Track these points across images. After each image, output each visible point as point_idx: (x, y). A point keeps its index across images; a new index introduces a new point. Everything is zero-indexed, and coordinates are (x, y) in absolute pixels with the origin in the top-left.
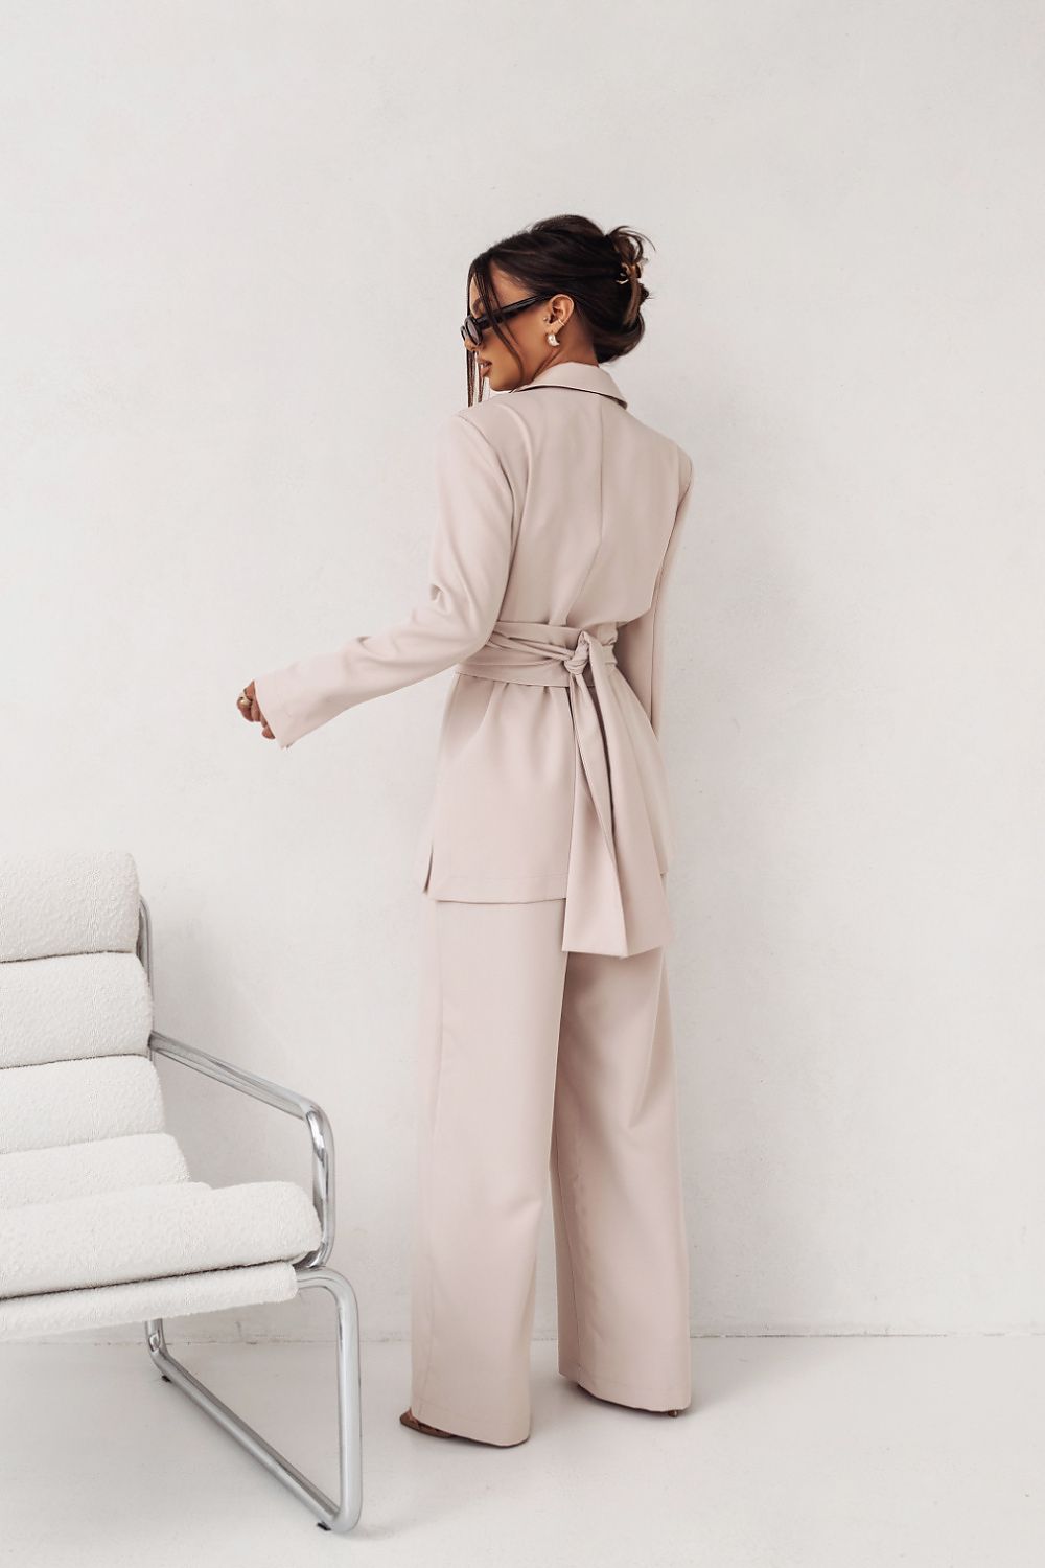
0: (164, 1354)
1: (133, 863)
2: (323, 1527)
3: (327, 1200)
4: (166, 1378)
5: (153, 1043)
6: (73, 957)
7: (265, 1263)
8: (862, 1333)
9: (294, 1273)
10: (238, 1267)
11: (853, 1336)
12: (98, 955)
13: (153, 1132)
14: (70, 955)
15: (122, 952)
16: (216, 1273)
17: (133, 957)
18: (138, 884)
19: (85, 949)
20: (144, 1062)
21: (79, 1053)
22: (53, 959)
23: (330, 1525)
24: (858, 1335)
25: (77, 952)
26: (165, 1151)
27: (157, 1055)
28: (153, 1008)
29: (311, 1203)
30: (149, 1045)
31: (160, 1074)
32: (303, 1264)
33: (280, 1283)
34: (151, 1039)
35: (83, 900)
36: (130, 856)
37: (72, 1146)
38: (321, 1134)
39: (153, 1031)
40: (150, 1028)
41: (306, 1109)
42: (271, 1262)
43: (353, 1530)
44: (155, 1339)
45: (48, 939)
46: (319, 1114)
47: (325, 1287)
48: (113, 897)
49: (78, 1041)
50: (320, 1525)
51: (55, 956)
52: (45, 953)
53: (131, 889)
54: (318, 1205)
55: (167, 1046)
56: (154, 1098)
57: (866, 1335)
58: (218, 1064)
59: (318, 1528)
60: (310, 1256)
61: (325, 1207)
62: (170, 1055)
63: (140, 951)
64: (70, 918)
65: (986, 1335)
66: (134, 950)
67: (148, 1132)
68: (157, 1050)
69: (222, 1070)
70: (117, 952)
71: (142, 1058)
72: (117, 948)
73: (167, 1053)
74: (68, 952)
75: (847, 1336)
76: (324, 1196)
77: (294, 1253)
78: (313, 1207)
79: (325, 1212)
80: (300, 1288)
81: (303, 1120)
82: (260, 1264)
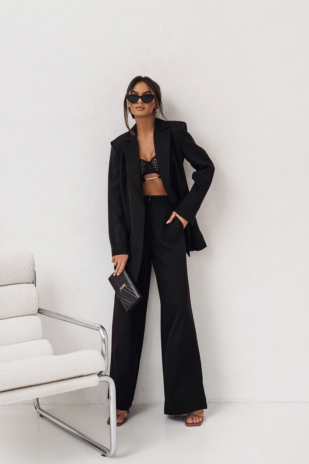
0: (40, 409)
2: (104, 456)
3: (106, 354)
4: (41, 416)
9: (98, 377)
10: (81, 376)
12: (23, 284)
19: (19, 282)
20: (37, 317)
21: (18, 315)
22: (9, 285)
25: (16, 283)
26: (46, 345)
27: (41, 315)
29: (101, 355)
30: (38, 312)
31: (41, 320)
32: (100, 374)
33: (94, 381)
34: (39, 310)
35: (19, 267)
37: (17, 344)
38: (104, 334)
40: (38, 307)
41: (97, 327)
42: (91, 374)
43: (114, 456)
44: (36, 404)
45: (8, 279)
46: (102, 328)
47: (107, 382)
48: (27, 266)
49: (17, 311)
50: (102, 455)
52: (7, 284)
53: (33, 263)
54: (103, 356)
55: (43, 311)
56: (41, 328)
60: (101, 372)
64: (15, 273)
66: (33, 283)
67: (39, 339)
68: (41, 313)
72: (28, 282)
73: (44, 314)
74: (14, 283)
76: (105, 353)
77: (97, 371)
80: (100, 382)
81: (97, 330)
82: (88, 375)
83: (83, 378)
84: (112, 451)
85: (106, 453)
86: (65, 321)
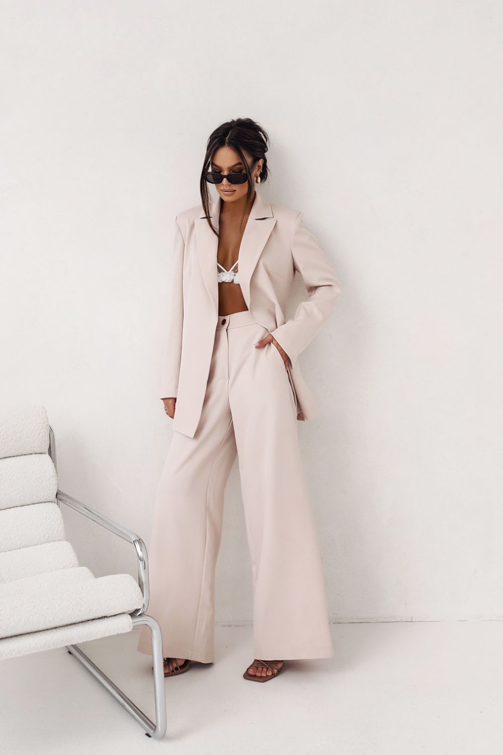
1: (46, 411)
2: (148, 735)
3: (145, 583)
4: (70, 653)
5: (58, 496)
6: (18, 457)
7: (117, 615)
8: (400, 621)
9: (131, 619)
10: (104, 617)
11: (395, 622)
12: (30, 455)
13: (60, 541)
14: (17, 456)
15: (42, 453)
16: (94, 621)
17: (47, 456)
18: (48, 421)
19: (24, 453)
20: (55, 505)
21: (23, 503)
23: (151, 735)
24: (398, 622)
26: (66, 550)
27: (60, 502)
28: (58, 480)
29: (138, 585)
30: (56, 497)
31: (62, 511)
32: (133, 614)
33: (125, 624)
34: (57, 494)
35: (22, 431)
36: (44, 408)
37: (22, 549)
38: (141, 551)
39: (58, 490)
40: (57, 490)
41: (134, 538)
42: (119, 614)
43: (163, 737)
45: (6, 450)
46: (140, 541)
48: (36, 428)
49: (22, 498)
51: (10, 457)
52: (5, 456)
53: (45, 424)
54: (141, 585)
55: (64, 498)
56: (60, 523)
57: (402, 621)
59: (145, 736)
60: (137, 610)
61: (144, 586)
62: (67, 503)
63: (50, 452)
64: (16, 440)
65: (459, 621)
66: (47, 452)
67: (57, 541)
68: (60, 500)
70: (39, 453)
71: (53, 504)
74: (15, 455)
75: (393, 622)
76: (144, 581)
77: (130, 609)
78: (139, 587)
79: (144, 589)
82: (114, 615)
83: (106, 619)
84: (160, 729)
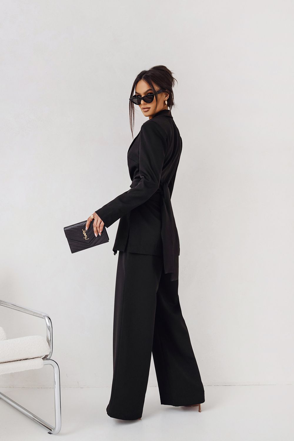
2: (50, 433)
9: (43, 361)
10: (27, 359)
11: (249, 385)
16: (21, 361)
23: (52, 433)
29: (46, 341)
32: (45, 358)
33: (39, 364)
38: (49, 322)
41: (43, 315)
42: (36, 358)
43: (58, 434)
46: (48, 317)
47: (51, 365)
50: (48, 433)
54: (48, 341)
57: (253, 385)
58: (13, 305)
59: (48, 434)
60: (46, 356)
61: (50, 342)
69: (14, 306)
75: (248, 385)
77: (42, 355)
79: (50, 344)
80: (44, 365)
81: (43, 318)
82: (33, 358)
84: (57, 429)
85: (51, 430)
86: (19, 311)
